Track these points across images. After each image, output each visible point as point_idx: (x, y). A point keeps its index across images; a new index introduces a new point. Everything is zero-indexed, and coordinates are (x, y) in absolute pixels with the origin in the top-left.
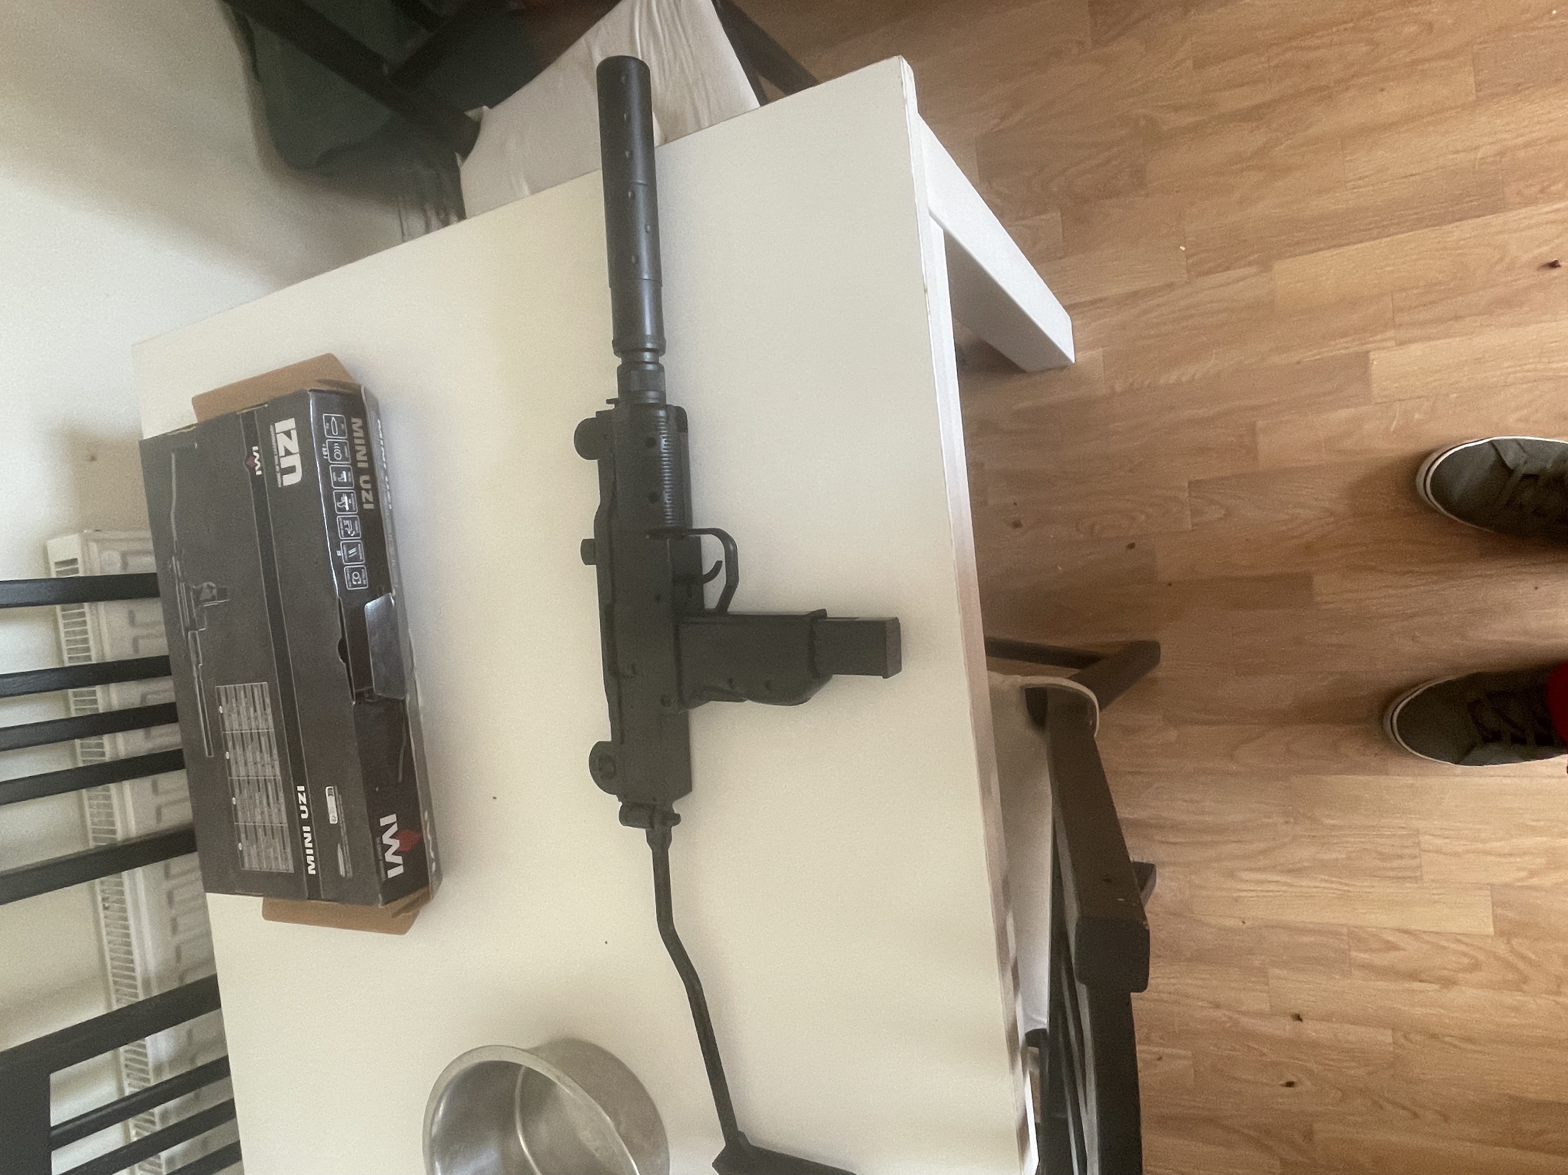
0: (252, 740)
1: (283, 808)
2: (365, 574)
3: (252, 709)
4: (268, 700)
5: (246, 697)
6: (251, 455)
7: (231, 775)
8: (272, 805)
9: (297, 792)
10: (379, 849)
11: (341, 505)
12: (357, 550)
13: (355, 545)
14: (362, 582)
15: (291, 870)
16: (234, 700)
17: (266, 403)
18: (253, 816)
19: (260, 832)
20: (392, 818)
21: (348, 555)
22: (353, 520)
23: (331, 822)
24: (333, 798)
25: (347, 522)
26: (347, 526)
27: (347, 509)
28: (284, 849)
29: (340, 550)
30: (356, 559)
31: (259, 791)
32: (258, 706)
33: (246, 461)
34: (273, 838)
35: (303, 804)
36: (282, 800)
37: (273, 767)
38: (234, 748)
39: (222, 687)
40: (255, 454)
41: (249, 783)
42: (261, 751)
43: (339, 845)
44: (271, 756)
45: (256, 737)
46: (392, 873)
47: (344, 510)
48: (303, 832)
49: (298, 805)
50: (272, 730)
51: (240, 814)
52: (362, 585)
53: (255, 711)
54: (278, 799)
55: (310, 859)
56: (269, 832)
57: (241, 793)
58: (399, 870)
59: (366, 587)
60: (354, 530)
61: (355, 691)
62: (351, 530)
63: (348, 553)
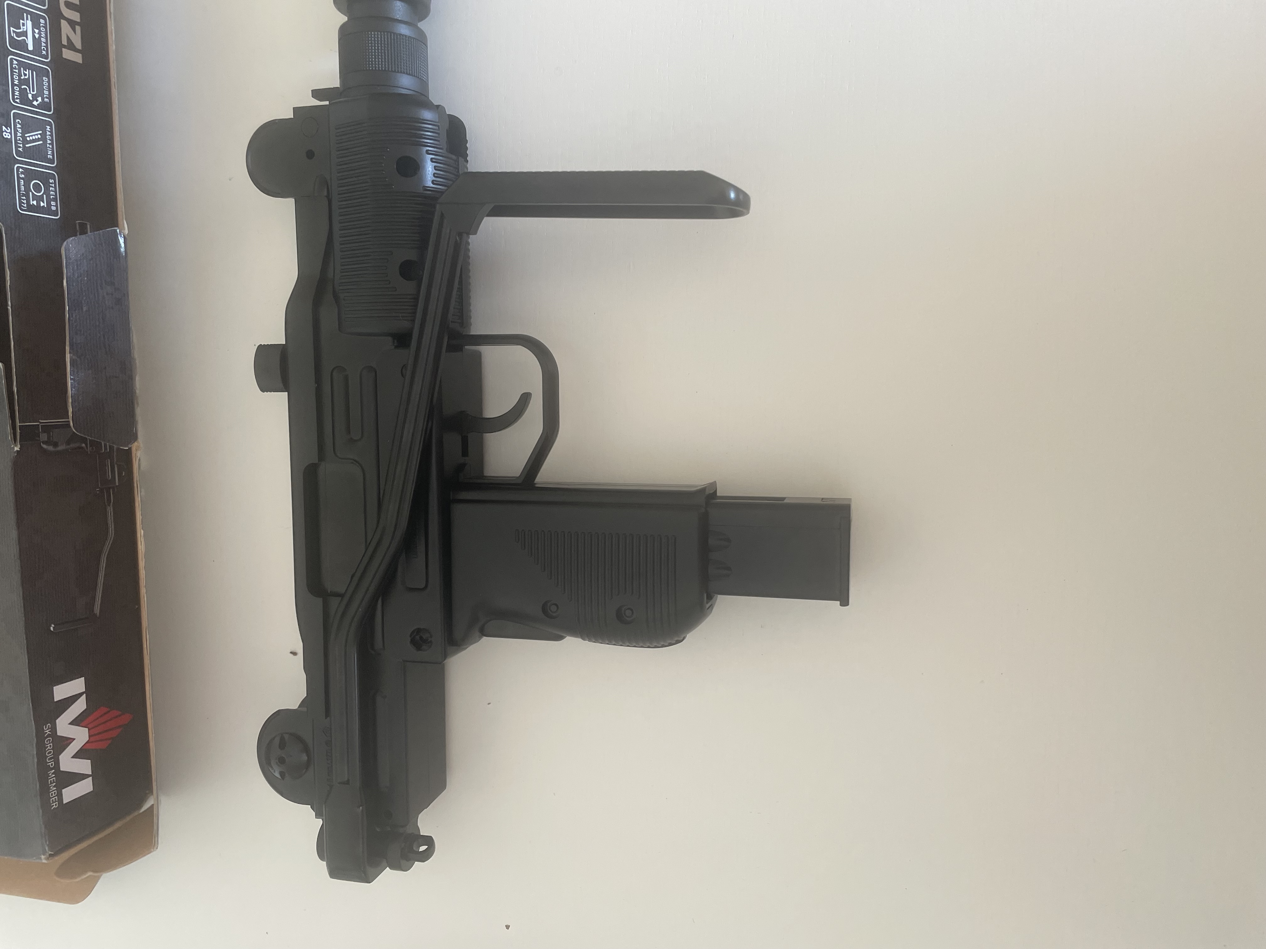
2: (54, 190)
10: (49, 746)
11: (18, 35)
12: (44, 135)
13: (41, 126)
14: (49, 204)
20: (77, 686)
21: (25, 141)
22: (41, 73)
25: (27, 74)
26: (26, 82)
27: (31, 48)
29: (8, 125)
30: (37, 153)
46: (71, 793)
47: (22, 46)
52: (48, 211)
58: (84, 787)
59: (57, 216)
60: (40, 93)
61: (18, 424)
62: (33, 91)
63: (23, 137)
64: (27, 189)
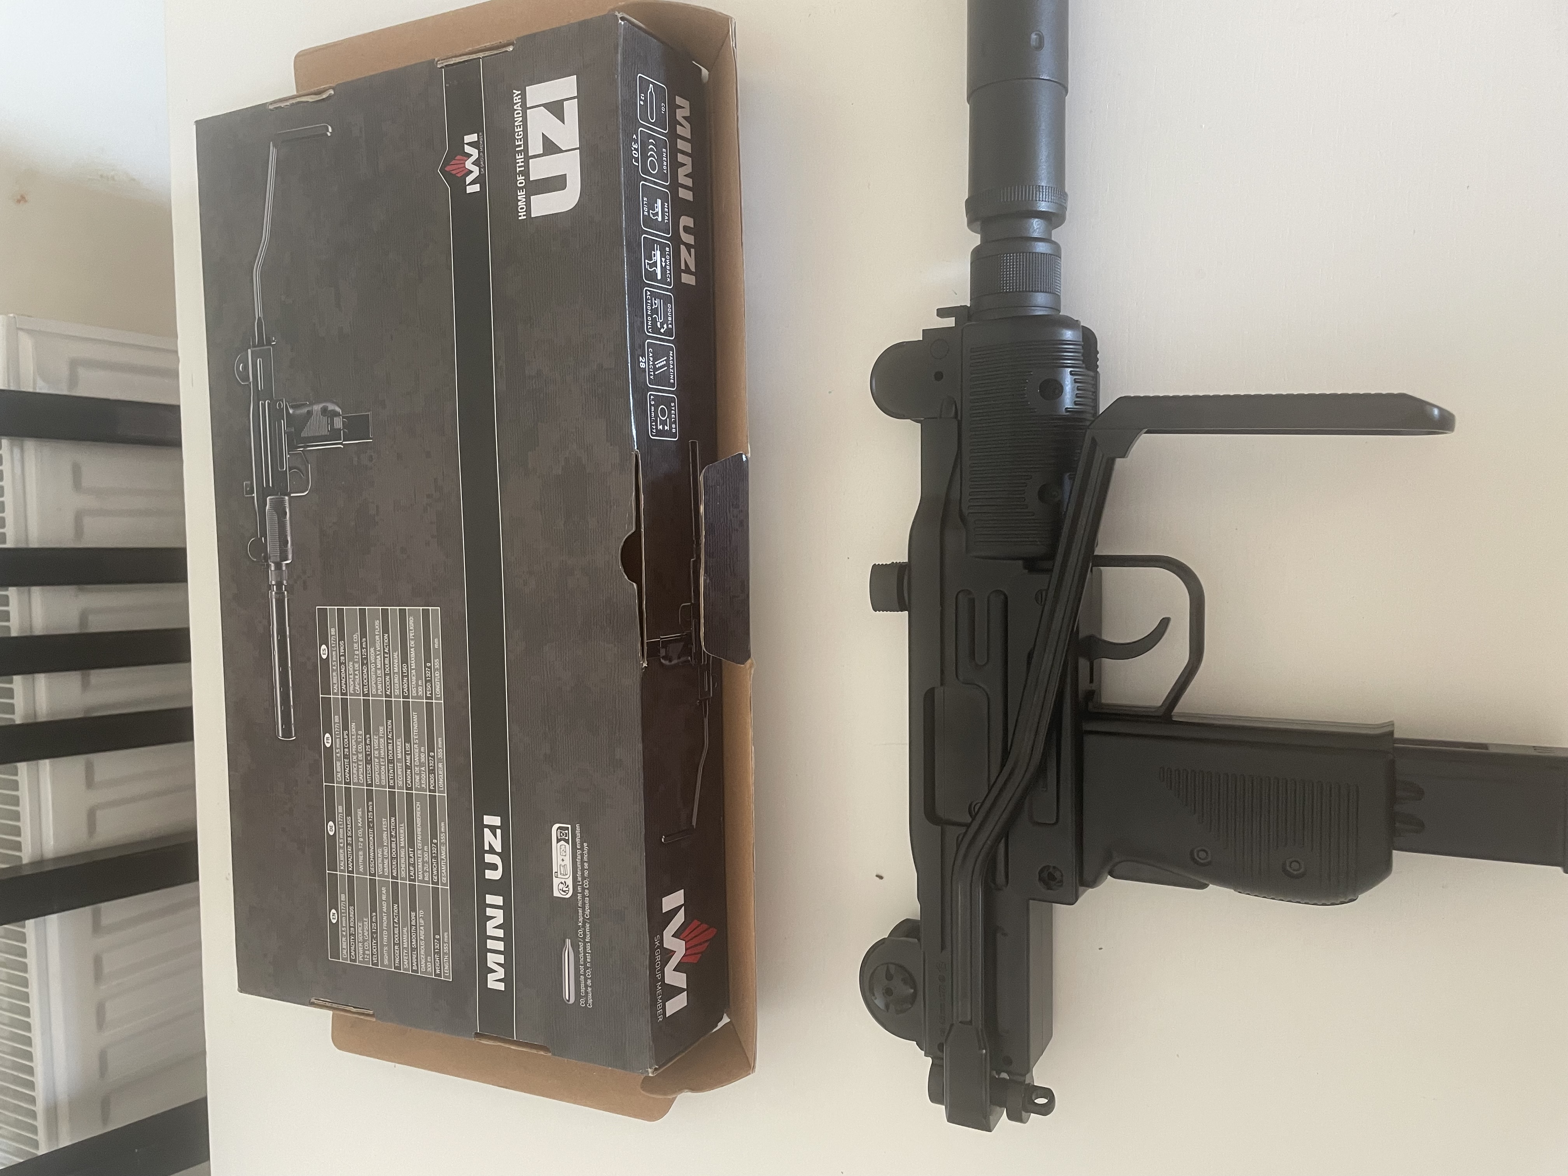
0: (389, 716)
1: (444, 853)
2: (675, 413)
3: (396, 656)
4: (437, 643)
5: (385, 630)
6: (458, 150)
7: (330, 778)
8: (418, 844)
9: (481, 826)
11: (651, 266)
12: (668, 361)
13: (666, 352)
14: (671, 427)
15: (447, 973)
16: (356, 637)
17: (512, 44)
18: (371, 861)
19: (384, 894)
20: (679, 897)
21: (655, 369)
22: (666, 300)
23: (556, 893)
24: (568, 848)
25: (657, 303)
26: (656, 311)
27: (659, 277)
28: (437, 931)
29: (643, 356)
30: (662, 379)
31: (393, 814)
32: (412, 654)
33: (447, 163)
34: (413, 909)
35: (492, 851)
36: (443, 836)
37: (432, 771)
38: (346, 727)
39: (332, 609)
40: (468, 149)
41: (370, 798)
42: (408, 739)
43: (568, 942)
44: (431, 748)
45: (398, 713)
47: (652, 276)
48: (483, 905)
49: (481, 852)
50: (439, 701)
51: (341, 855)
52: (669, 434)
53: (404, 659)
54: (434, 835)
55: (493, 960)
56: (404, 896)
57: (348, 813)
58: (681, 1001)
59: (676, 438)
60: (666, 321)
61: (646, 641)
62: (661, 319)
63: (654, 365)
64: (656, 416)
